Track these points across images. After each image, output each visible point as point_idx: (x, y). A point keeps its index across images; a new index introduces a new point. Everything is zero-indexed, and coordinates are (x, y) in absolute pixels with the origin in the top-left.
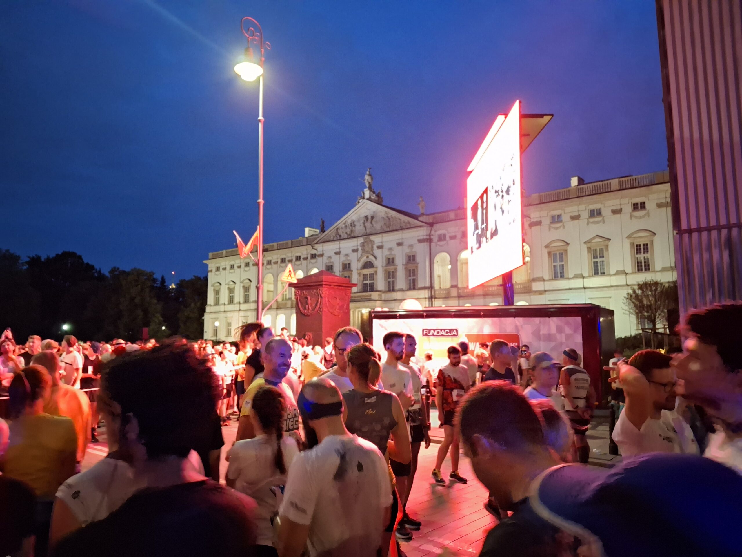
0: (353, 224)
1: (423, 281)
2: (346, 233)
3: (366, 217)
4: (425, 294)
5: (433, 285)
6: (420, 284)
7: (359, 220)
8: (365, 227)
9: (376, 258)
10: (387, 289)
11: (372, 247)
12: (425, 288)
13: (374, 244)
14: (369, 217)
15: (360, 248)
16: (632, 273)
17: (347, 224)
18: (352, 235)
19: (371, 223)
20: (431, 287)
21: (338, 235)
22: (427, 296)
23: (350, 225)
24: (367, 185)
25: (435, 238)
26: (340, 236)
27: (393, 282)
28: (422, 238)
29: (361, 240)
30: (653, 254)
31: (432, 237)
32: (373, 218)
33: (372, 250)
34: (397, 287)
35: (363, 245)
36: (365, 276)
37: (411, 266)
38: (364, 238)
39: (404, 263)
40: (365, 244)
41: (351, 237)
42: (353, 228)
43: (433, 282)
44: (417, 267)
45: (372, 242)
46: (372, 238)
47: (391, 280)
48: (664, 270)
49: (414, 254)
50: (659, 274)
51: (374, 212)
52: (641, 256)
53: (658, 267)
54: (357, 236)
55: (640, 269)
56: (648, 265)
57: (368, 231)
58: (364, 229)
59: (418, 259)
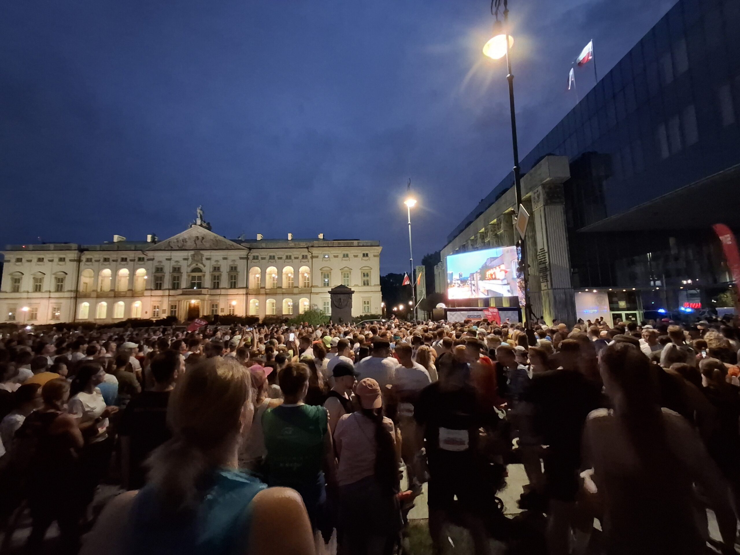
0: (184, 240)
1: (241, 283)
2: (178, 246)
3: (197, 237)
4: (243, 291)
5: (248, 286)
6: (240, 285)
7: (190, 239)
8: (196, 243)
9: (204, 266)
10: (212, 287)
11: (202, 258)
12: (243, 288)
13: (203, 256)
14: (200, 238)
15: (190, 258)
16: (362, 286)
17: (179, 240)
18: (184, 248)
19: (202, 242)
20: (247, 288)
21: (170, 246)
22: (244, 293)
23: (182, 241)
24: (199, 216)
25: (251, 257)
26: (172, 247)
27: (218, 283)
28: (243, 256)
29: (192, 252)
30: (370, 278)
31: (249, 257)
32: (203, 238)
33: (202, 260)
34: (221, 286)
35: (193, 256)
36: (194, 278)
37: (233, 274)
38: (195, 251)
39: (228, 271)
40: (195, 256)
41: (182, 249)
42: (185, 244)
43: (248, 284)
44: (237, 274)
45: (202, 255)
46: (202, 252)
47: (216, 281)
48: (375, 285)
49: (235, 266)
50: (373, 287)
51: (204, 235)
52: (366, 278)
53: (373, 284)
54: (187, 249)
55: (364, 284)
56: (368, 283)
57: (198, 247)
58: (195, 245)
59: (239, 269)
